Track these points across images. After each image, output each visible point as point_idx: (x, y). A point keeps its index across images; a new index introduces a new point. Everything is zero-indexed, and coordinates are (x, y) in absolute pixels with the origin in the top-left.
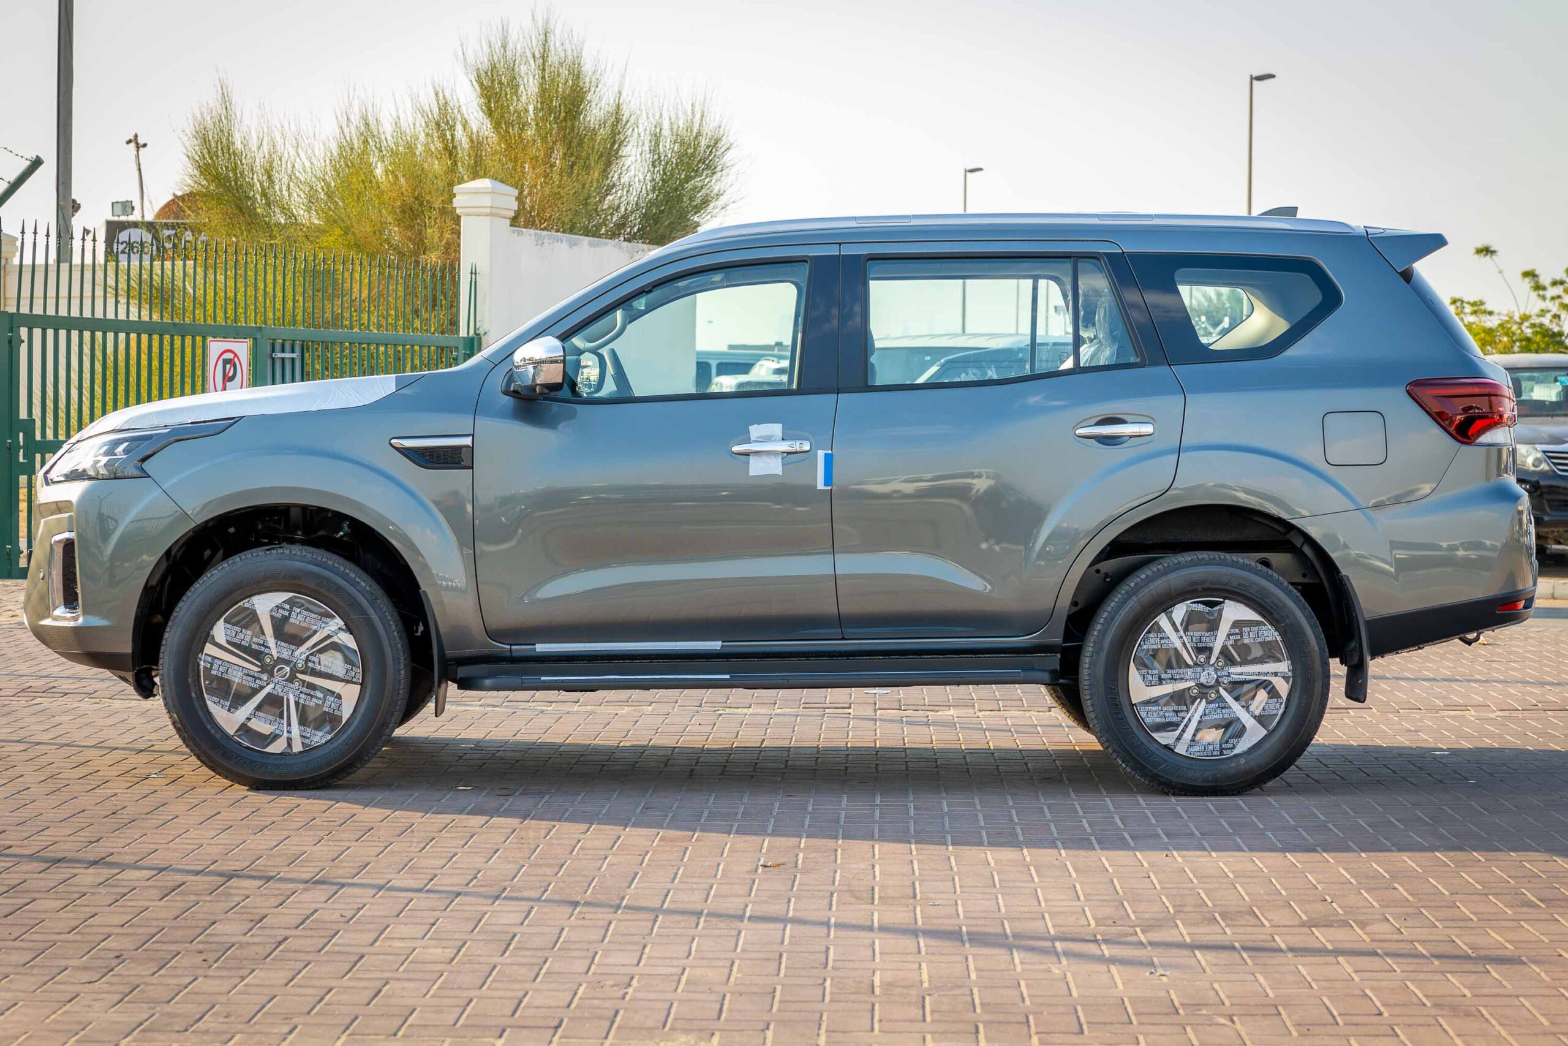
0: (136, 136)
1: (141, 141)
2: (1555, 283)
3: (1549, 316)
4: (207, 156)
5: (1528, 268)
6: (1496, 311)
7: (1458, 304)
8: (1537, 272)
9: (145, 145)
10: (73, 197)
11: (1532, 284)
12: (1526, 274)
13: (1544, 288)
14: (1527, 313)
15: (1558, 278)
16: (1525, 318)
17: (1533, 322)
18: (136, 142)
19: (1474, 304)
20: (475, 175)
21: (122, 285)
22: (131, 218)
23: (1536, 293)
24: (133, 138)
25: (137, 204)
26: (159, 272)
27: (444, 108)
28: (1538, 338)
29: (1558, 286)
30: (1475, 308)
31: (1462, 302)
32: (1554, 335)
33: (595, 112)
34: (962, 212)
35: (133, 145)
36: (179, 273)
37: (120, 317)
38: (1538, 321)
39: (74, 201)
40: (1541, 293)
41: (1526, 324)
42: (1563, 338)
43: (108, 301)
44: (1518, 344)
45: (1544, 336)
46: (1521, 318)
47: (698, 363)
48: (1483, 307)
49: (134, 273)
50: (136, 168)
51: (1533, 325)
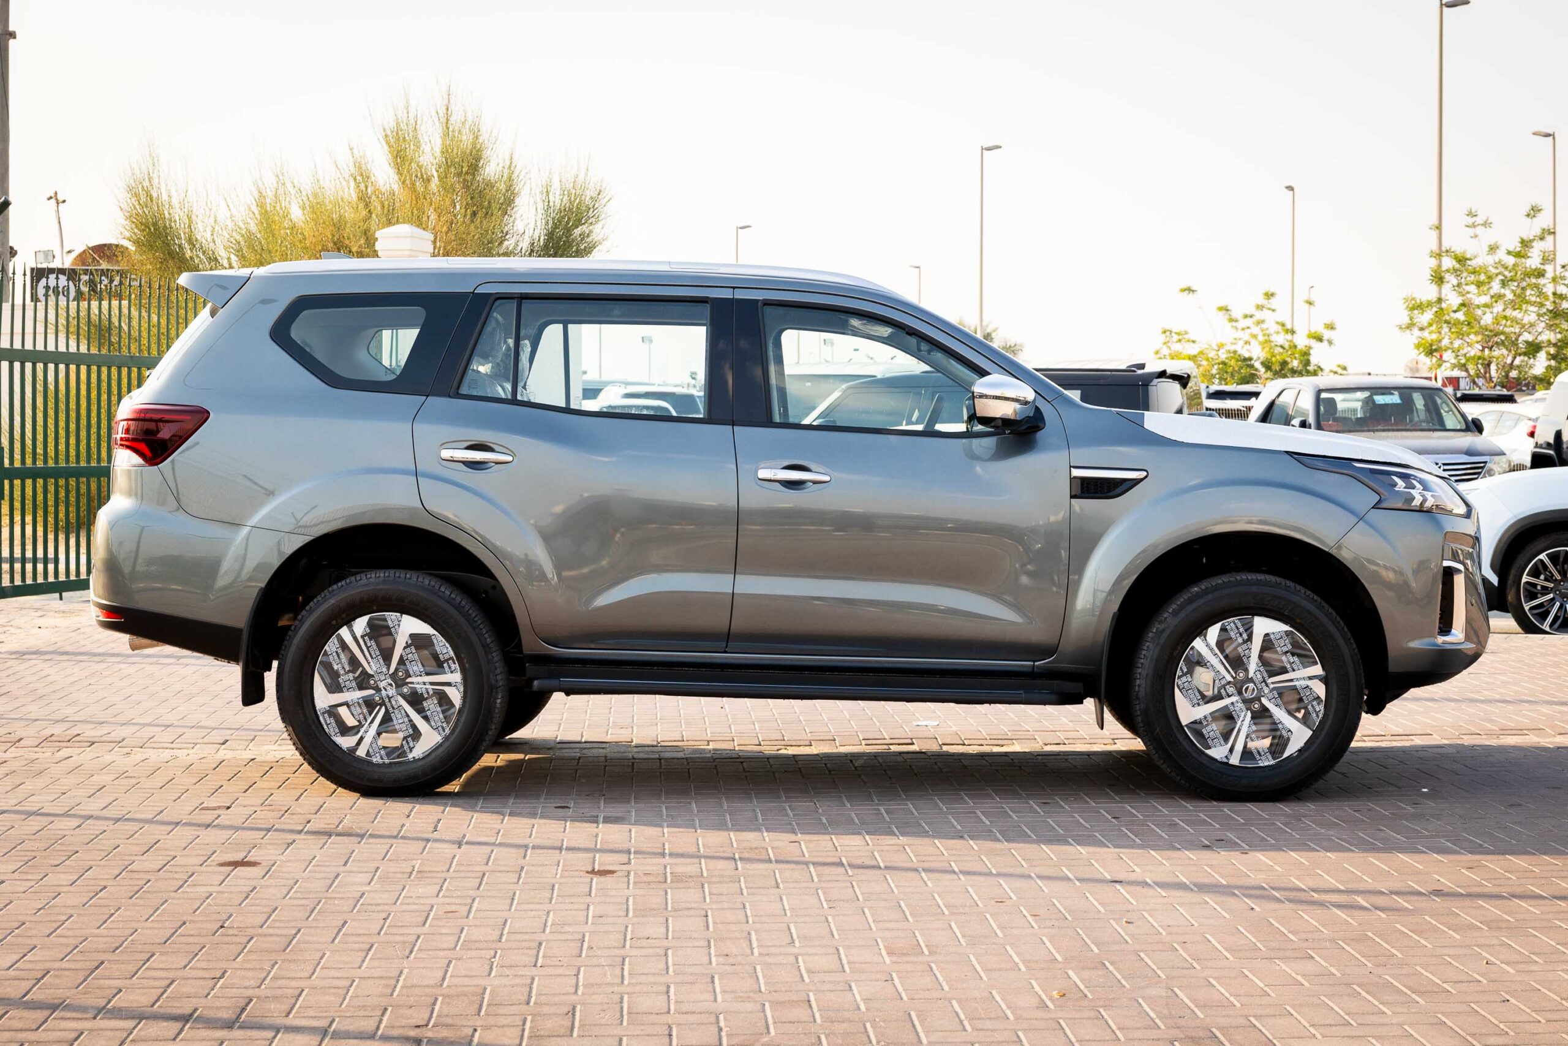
0: (56, 193)
1: (60, 199)
2: (1246, 316)
3: (1241, 343)
4: (138, 207)
5: (1222, 304)
6: (1198, 340)
7: (1168, 333)
8: (1229, 308)
9: (64, 201)
10: (11, 244)
11: (1227, 317)
12: (1221, 309)
13: (1236, 321)
14: (1223, 342)
15: (1248, 313)
16: (1220, 346)
17: (1228, 348)
18: (56, 199)
19: (1178, 334)
20: (390, 223)
21: (62, 321)
22: (52, 265)
23: (1230, 324)
24: (53, 195)
25: (57, 253)
26: (97, 313)
27: (358, 166)
28: (1233, 363)
29: (1249, 319)
30: (1180, 337)
31: (1171, 332)
32: (1245, 360)
33: (491, 169)
34: (735, 263)
35: (53, 201)
36: (115, 311)
37: (71, 350)
38: (1232, 348)
39: (11, 248)
40: (1234, 324)
41: (1222, 351)
42: (1253, 362)
43: (48, 335)
44: (1216, 367)
45: (1238, 361)
46: (1217, 345)
47: (584, 389)
48: (1186, 336)
49: (73, 312)
50: (56, 222)
51: (1229, 352)
